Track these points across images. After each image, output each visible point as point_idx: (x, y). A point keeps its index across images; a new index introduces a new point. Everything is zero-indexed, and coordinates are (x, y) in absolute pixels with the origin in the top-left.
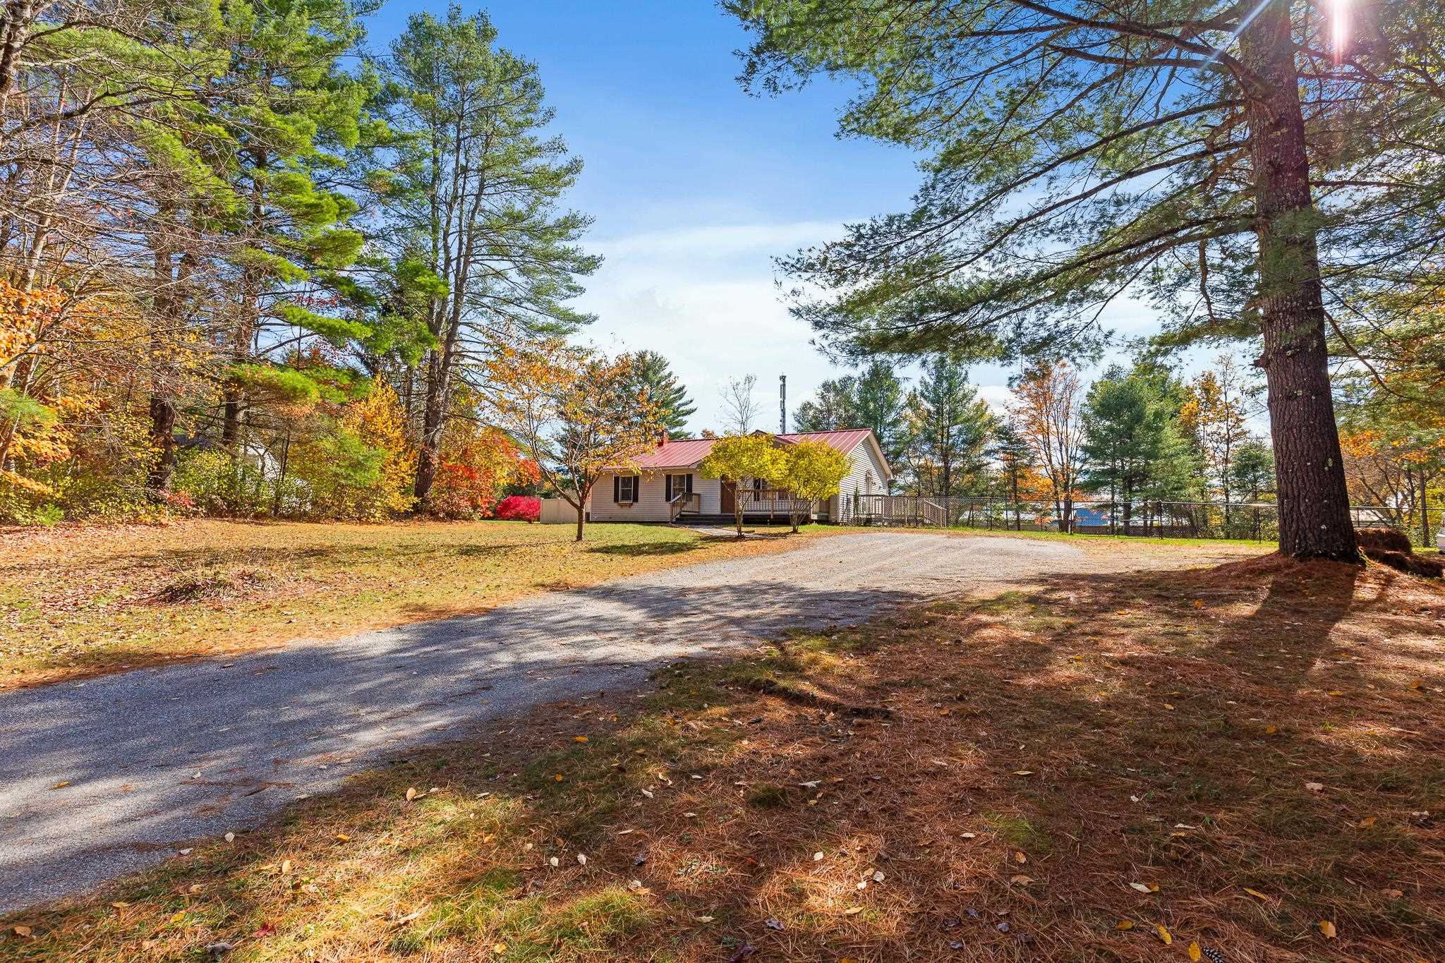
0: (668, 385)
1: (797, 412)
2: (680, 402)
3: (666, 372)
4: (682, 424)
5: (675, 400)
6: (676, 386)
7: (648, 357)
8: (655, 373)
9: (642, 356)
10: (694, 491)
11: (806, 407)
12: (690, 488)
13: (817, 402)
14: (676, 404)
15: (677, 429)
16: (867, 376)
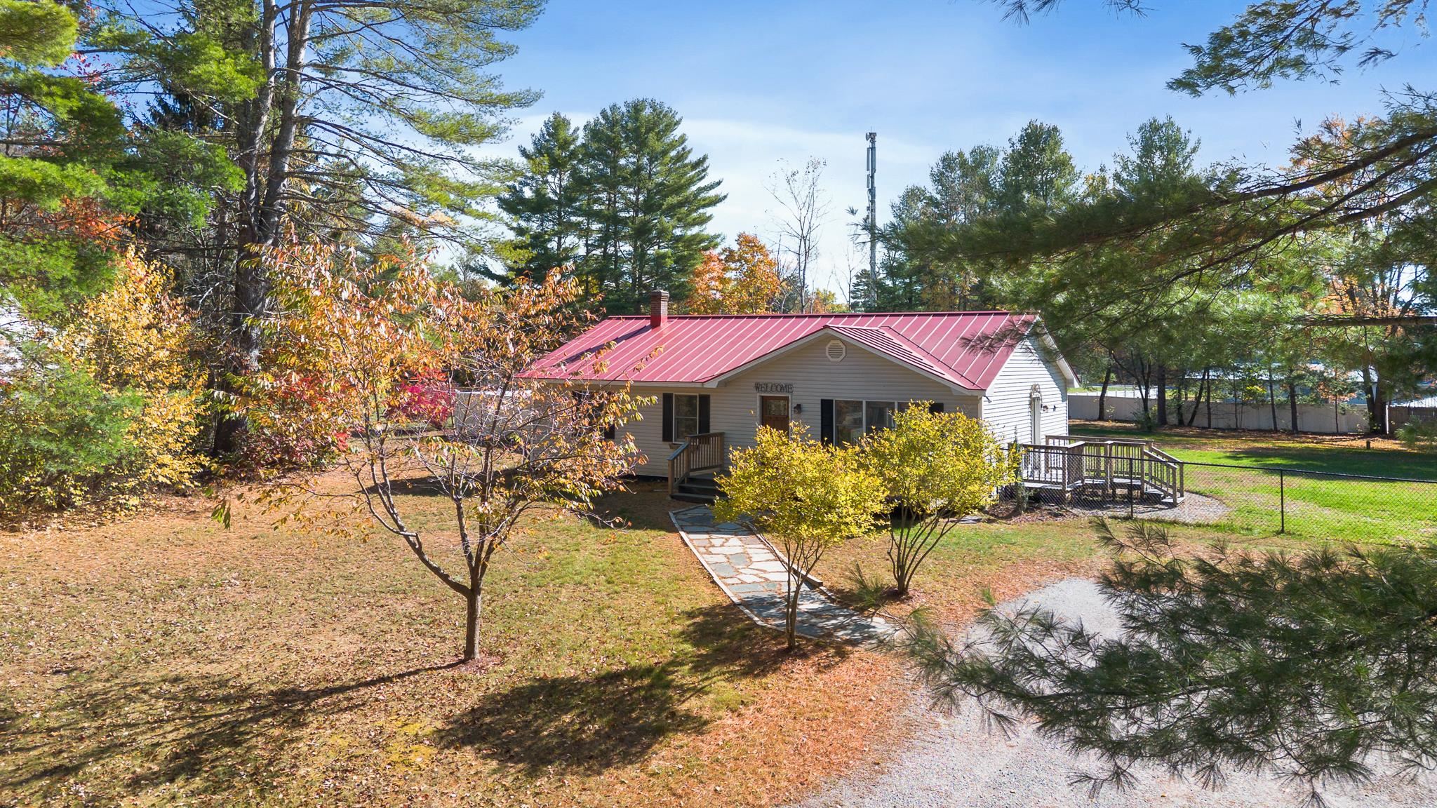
0: (680, 157)
1: (897, 201)
2: (702, 184)
3: (677, 133)
4: (703, 220)
5: (691, 182)
6: (693, 158)
7: (648, 111)
8: (659, 137)
9: (637, 108)
10: (713, 429)
11: (913, 195)
12: (705, 425)
13: (932, 189)
14: (694, 188)
15: (695, 230)
16: (1018, 146)
